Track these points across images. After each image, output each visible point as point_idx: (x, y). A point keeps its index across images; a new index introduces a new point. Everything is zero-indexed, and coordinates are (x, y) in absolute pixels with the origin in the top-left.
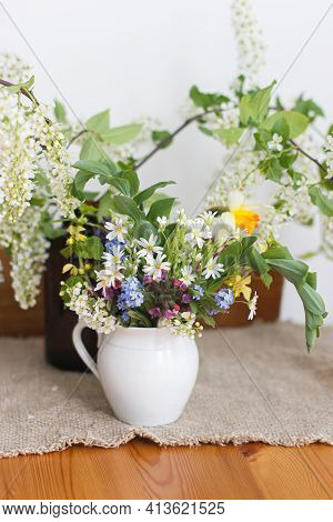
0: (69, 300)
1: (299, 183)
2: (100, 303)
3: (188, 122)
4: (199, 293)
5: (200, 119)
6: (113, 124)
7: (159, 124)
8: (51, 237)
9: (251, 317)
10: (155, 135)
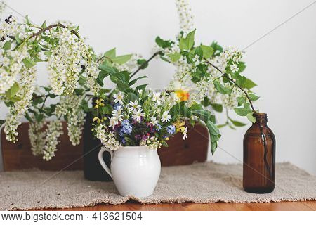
0: (96, 133)
1: (208, 78)
2: (111, 134)
3: (155, 55)
4: (159, 128)
5: (161, 53)
6: (117, 55)
7: (141, 57)
8: (87, 111)
9: (184, 138)
10: (139, 62)
